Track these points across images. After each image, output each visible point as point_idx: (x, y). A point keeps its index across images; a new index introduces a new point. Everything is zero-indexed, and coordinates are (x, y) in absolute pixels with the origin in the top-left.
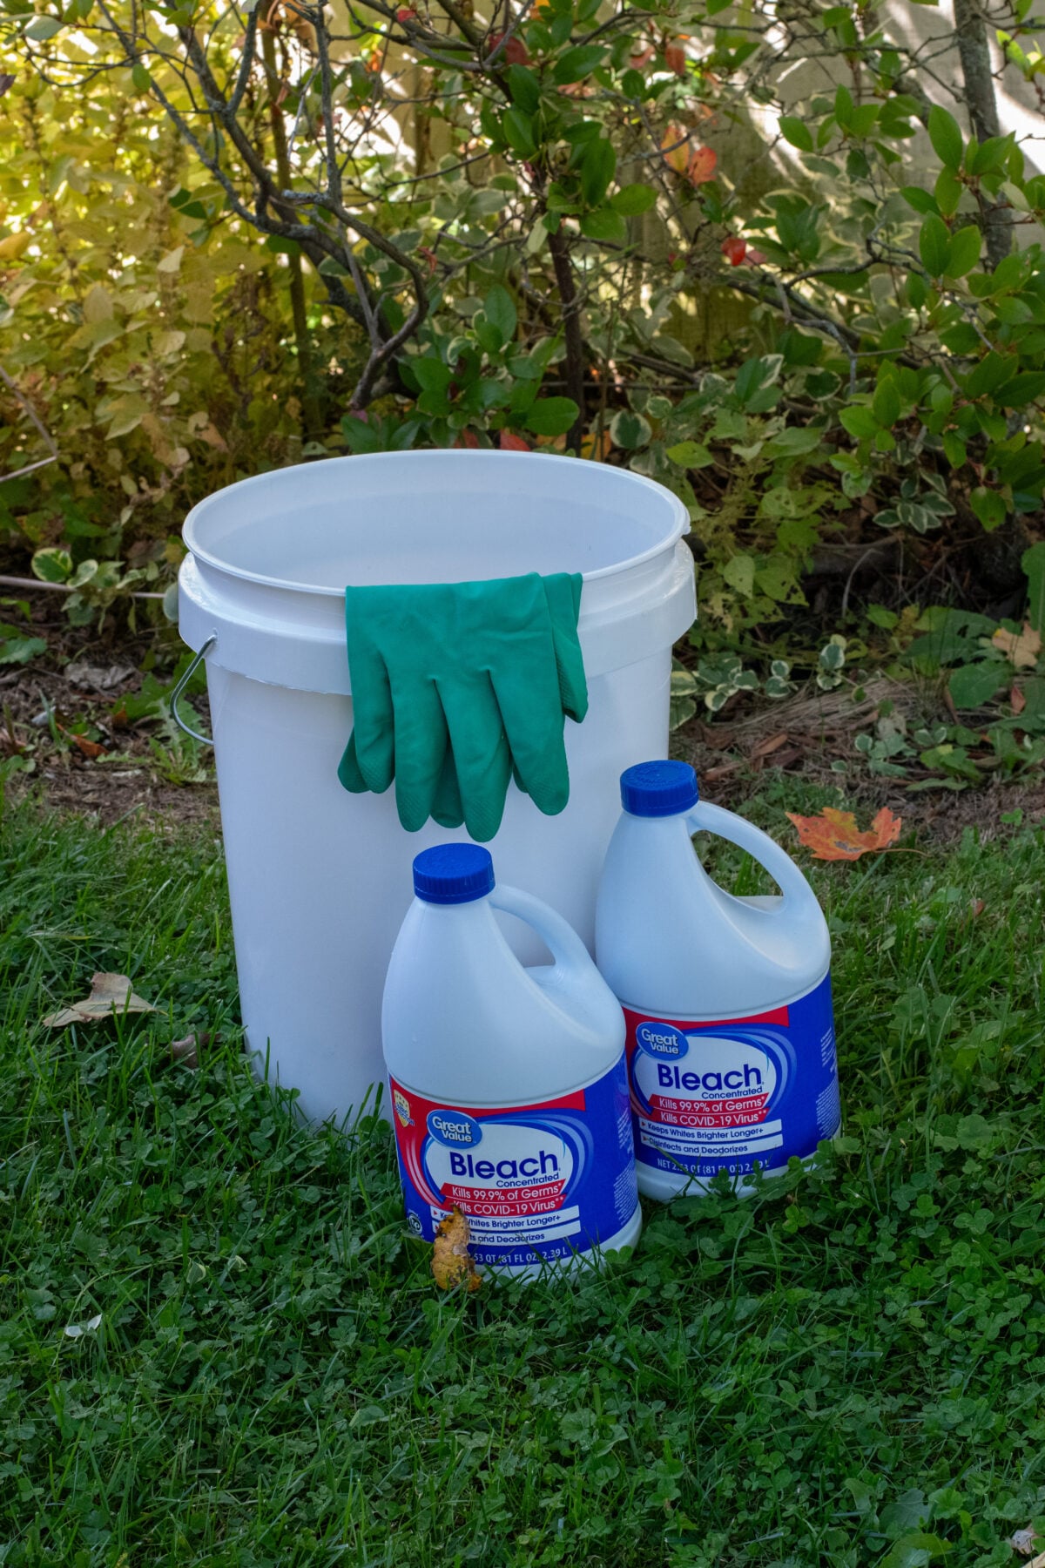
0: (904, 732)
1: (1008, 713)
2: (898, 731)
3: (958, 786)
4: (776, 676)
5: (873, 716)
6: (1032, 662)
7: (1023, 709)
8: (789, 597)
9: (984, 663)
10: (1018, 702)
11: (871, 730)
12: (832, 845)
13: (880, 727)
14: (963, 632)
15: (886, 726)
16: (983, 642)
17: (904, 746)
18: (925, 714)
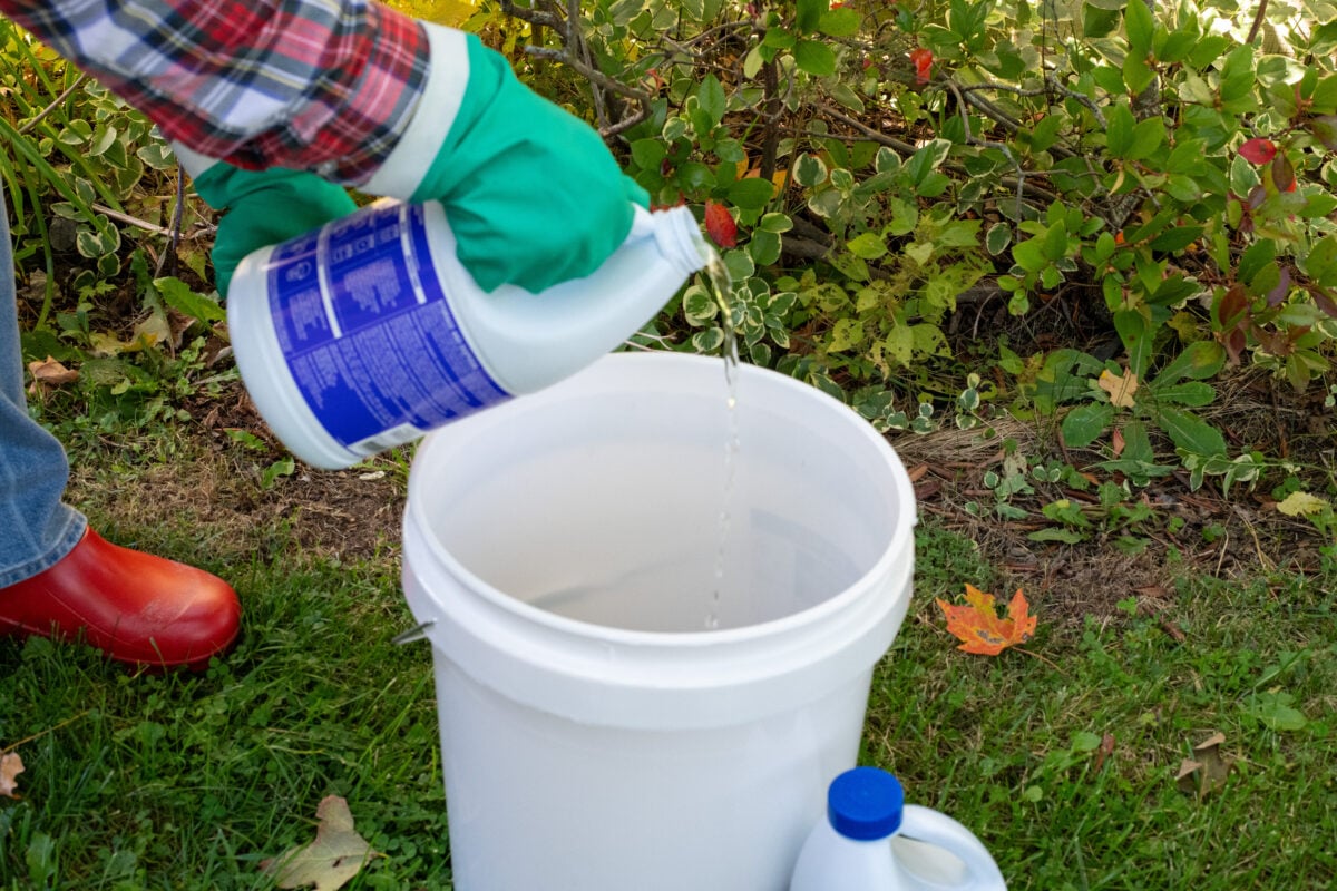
0: (1025, 471)
1: (1109, 454)
2: (1021, 471)
3: (1072, 539)
4: (921, 416)
5: (1000, 456)
6: (1131, 403)
7: (1122, 451)
8: (938, 350)
9: (1093, 404)
10: (1118, 444)
11: (999, 469)
12: (975, 634)
13: (1006, 465)
14: (1074, 370)
15: (1011, 466)
16: (1092, 383)
17: (1025, 485)
18: (1042, 451)
